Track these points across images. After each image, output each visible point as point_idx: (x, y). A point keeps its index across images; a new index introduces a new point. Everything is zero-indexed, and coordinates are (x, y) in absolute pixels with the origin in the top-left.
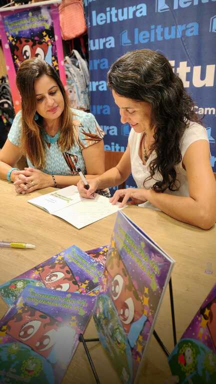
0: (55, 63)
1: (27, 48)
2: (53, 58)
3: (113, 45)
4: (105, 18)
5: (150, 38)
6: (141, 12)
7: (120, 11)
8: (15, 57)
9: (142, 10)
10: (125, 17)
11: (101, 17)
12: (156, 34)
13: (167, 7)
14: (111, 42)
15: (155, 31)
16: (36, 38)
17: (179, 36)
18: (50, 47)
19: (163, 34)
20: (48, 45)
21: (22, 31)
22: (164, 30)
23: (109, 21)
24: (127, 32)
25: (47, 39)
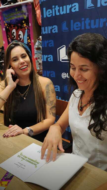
0: (29, 41)
1: (14, 31)
2: (28, 38)
3: (57, 31)
4: (52, 13)
5: (81, 27)
6: (75, 9)
7: (61, 8)
8: (8, 36)
9: (76, 7)
10: (65, 12)
11: (49, 12)
12: (85, 24)
13: (92, 5)
14: (55, 29)
15: (85, 22)
16: (19, 25)
17: (101, 26)
18: (27, 30)
19: (90, 24)
20: (25, 29)
21: (12, 20)
22: (90, 21)
23: (54, 15)
24: (65, 23)
25: (25, 25)
